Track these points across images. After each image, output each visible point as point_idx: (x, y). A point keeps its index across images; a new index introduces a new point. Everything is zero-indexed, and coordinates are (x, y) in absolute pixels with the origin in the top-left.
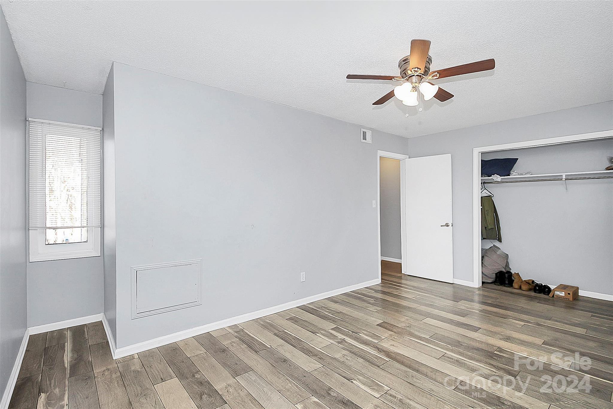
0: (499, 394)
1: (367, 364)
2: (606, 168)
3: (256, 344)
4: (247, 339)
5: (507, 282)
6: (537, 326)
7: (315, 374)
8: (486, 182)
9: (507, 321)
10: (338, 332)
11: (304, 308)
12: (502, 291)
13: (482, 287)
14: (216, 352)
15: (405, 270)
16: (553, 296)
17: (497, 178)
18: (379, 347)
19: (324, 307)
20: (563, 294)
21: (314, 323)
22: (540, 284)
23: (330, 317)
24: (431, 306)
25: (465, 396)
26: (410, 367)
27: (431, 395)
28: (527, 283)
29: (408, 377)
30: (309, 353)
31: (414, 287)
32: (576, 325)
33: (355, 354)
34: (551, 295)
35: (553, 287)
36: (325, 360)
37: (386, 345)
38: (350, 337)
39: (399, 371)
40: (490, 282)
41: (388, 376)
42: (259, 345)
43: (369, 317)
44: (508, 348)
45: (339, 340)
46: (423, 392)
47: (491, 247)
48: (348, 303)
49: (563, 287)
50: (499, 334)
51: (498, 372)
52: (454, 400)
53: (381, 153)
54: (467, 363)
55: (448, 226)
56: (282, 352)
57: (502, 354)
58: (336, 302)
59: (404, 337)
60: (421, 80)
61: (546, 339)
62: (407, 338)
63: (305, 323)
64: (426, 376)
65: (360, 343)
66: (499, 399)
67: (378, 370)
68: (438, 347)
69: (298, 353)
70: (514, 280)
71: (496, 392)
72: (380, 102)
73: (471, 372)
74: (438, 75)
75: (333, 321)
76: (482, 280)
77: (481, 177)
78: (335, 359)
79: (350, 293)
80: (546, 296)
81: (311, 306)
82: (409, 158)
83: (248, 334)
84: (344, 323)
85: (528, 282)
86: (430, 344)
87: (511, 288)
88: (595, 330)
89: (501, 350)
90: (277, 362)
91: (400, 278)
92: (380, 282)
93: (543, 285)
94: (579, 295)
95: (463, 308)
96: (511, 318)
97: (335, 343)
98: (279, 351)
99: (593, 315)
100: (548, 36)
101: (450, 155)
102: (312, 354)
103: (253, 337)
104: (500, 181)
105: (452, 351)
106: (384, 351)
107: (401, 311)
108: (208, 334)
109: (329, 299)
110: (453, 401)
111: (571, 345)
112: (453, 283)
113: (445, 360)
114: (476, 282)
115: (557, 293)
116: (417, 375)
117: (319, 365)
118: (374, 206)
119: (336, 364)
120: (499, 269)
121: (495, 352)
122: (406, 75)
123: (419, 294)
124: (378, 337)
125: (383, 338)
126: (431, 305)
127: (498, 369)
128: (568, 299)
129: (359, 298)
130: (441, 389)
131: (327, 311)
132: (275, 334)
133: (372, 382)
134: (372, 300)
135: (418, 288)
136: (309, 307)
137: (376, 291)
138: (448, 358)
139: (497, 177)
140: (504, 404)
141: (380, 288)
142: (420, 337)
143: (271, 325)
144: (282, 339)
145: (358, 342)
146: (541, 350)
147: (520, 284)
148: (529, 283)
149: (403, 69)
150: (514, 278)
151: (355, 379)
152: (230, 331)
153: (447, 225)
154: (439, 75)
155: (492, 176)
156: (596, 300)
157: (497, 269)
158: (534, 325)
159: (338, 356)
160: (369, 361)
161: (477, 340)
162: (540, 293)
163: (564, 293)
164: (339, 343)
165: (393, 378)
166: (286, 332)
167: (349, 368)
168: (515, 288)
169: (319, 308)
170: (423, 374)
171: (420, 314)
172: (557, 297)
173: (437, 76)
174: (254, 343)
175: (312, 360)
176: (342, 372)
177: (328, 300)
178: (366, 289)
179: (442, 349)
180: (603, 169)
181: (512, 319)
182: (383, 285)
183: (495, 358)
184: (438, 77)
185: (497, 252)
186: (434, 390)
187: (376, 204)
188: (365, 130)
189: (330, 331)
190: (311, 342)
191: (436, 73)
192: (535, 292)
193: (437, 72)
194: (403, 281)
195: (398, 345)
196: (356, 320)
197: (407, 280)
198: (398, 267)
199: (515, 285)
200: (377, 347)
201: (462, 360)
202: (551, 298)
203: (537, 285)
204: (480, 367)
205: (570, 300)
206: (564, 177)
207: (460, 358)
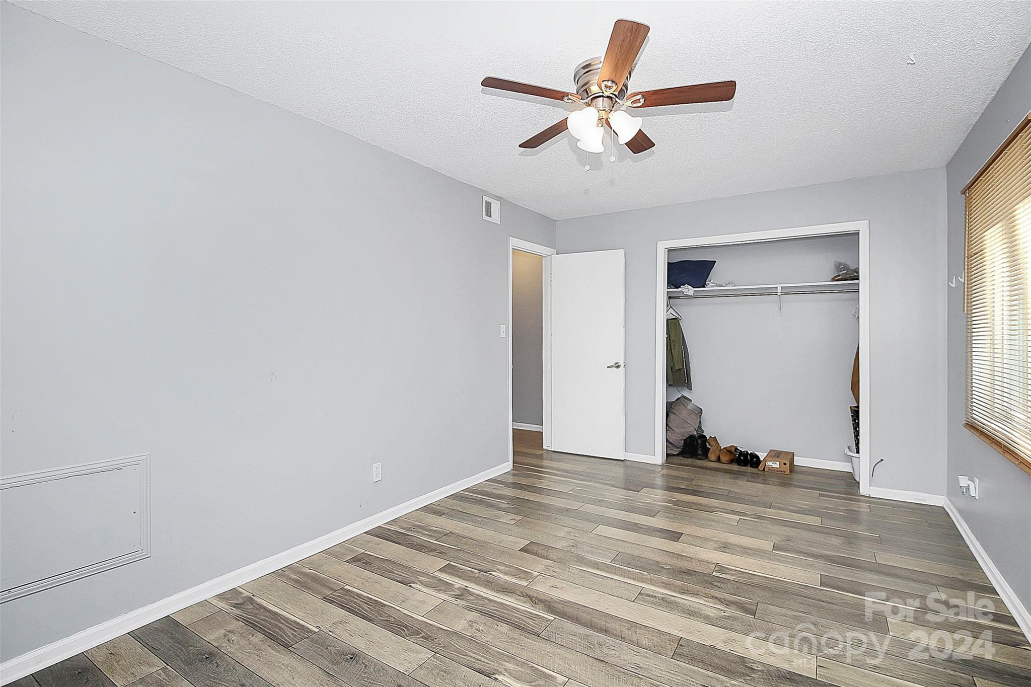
0: (741, 652)
1: (516, 634)
2: (832, 279)
3: (286, 629)
4: (264, 620)
5: (700, 452)
6: (757, 520)
7: (421, 675)
8: (672, 296)
9: (716, 516)
10: (453, 574)
11: (380, 533)
12: (695, 466)
13: (666, 463)
14: (189, 663)
15: (549, 444)
16: (764, 469)
17: (688, 290)
18: (531, 593)
19: (419, 527)
20: (776, 465)
21: (403, 562)
22: (744, 451)
23: (433, 547)
24: (600, 503)
25: (692, 667)
26: (591, 626)
27: (636, 675)
28: (728, 452)
29: (592, 647)
30: (401, 629)
31: (567, 472)
32: (807, 512)
33: (492, 617)
34: (761, 467)
35: (762, 456)
36: (436, 641)
37: (542, 588)
38: (476, 580)
39: (574, 638)
40: (676, 453)
41: (559, 651)
42: (291, 628)
43: (503, 537)
44: (729, 564)
45: (456, 591)
46: (625, 673)
47: (679, 398)
48: (462, 513)
49: (775, 454)
50: (711, 540)
51: (728, 610)
52: (677, 679)
53: (514, 242)
54: (679, 600)
55: (618, 367)
56: (345, 636)
57: (724, 576)
58: (440, 514)
59: (571, 568)
60: (613, 107)
61: (776, 539)
62: (576, 568)
63: (386, 565)
64: (623, 638)
65: (498, 591)
66: (744, 661)
67: (538, 645)
68: (628, 577)
69: (379, 633)
70: (710, 449)
71: (736, 650)
72: (532, 143)
73: (689, 617)
74: (642, 101)
75: (440, 553)
76: (666, 451)
77: (668, 288)
78: (455, 633)
79: (462, 492)
80: (754, 470)
81: (393, 528)
82: (557, 254)
83: (264, 608)
84: (461, 554)
85: (729, 450)
86: (615, 574)
87: (707, 460)
88: (831, 517)
89: (720, 568)
90: (337, 664)
91: (541, 457)
92: (511, 467)
93: (749, 452)
94: (795, 464)
95: (649, 501)
96: (719, 510)
97: (451, 599)
98: (338, 636)
99: (822, 494)
100: (811, 56)
101: (623, 251)
102: (408, 630)
103: (276, 613)
104: (692, 295)
105: (651, 582)
106: (541, 601)
107: (556, 519)
108: (168, 620)
109: (427, 509)
110: (677, 681)
111: (811, 546)
112: (625, 460)
113: (644, 601)
114: (658, 457)
115: (769, 464)
116: (607, 641)
117: (425, 655)
118: (503, 335)
119: (461, 645)
120: (690, 432)
121: (714, 574)
122: (588, 95)
123: (577, 484)
124: (526, 575)
125: (536, 574)
126: (600, 501)
127: (727, 605)
128: (783, 472)
129: (481, 502)
130: (652, 661)
131: (426, 534)
132: (326, 599)
133: (533, 671)
134: (504, 504)
135: (574, 472)
136: (389, 529)
137: (506, 485)
138: (648, 595)
139: (688, 288)
140: (754, 669)
141: (511, 479)
142: (595, 563)
143: (315, 579)
144: (343, 607)
145: (493, 590)
146: (774, 560)
147: (718, 453)
148: (730, 452)
149: (581, 82)
150: (711, 446)
151: (500, 672)
152: (222, 605)
153: (617, 365)
154: (644, 101)
155: (682, 286)
156: (819, 471)
157: (687, 432)
158: (751, 518)
159: (459, 626)
160: (518, 627)
161: (682, 556)
162: (745, 465)
163: (778, 463)
164: (457, 597)
165: (569, 655)
166: (349, 590)
167: (484, 648)
168: (711, 461)
169: (408, 529)
170: (616, 636)
171: (588, 520)
172: (769, 470)
173: (640, 102)
174: (281, 625)
175: (409, 643)
176: (473, 660)
177: (425, 511)
178: (488, 483)
179: (635, 581)
180: (829, 280)
181: (722, 512)
182: (516, 472)
183: (716, 584)
184: (641, 104)
185: (688, 406)
186: (642, 665)
187: (506, 331)
188: (489, 200)
189: (437, 574)
190: (404, 605)
191: (640, 96)
192: (739, 465)
193: (642, 95)
194: (545, 463)
195: (565, 586)
196: (482, 545)
197: (551, 460)
198: (538, 437)
199: (712, 456)
200: (528, 594)
201: (670, 597)
202: (761, 473)
203: (741, 453)
204: (699, 606)
205: (786, 473)
206: (779, 290)
207: (667, 594)
